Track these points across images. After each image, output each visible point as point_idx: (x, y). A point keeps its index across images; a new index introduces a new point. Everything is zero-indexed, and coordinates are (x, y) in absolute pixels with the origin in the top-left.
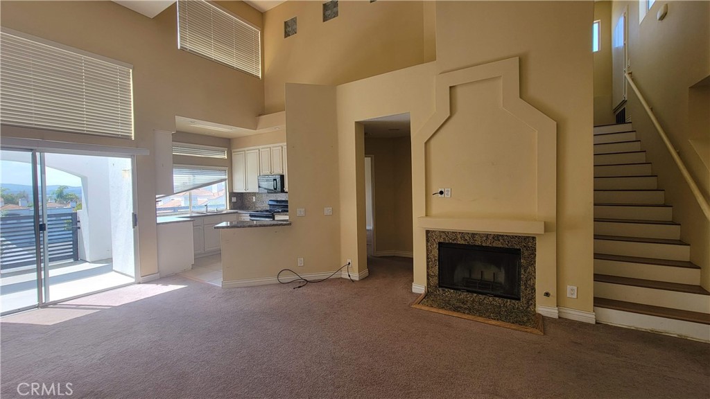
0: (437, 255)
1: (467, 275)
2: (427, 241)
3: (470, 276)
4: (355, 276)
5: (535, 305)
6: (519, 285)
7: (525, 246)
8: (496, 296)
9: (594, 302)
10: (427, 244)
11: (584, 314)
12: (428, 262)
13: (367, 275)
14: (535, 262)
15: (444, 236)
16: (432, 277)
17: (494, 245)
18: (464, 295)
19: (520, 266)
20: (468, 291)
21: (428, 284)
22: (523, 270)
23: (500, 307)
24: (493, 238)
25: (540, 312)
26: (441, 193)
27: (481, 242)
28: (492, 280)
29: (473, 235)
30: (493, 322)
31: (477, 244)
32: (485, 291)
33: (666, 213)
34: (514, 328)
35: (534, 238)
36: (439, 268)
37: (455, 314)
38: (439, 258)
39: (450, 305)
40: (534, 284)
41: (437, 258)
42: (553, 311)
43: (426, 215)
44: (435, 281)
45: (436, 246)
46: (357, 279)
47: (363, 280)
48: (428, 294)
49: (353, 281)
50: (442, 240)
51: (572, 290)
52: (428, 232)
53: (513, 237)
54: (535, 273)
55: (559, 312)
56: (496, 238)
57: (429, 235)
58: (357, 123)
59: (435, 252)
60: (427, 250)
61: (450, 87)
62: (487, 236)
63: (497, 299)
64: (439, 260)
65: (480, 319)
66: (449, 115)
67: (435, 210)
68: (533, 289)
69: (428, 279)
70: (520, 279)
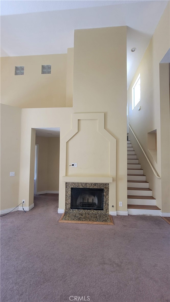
0: (70, 194)
1: (82, 201)
2: (66, 187)
3: (83, 201)
4: (27, 208)
5: (109, 211)
6: (103, 204)
7: (105, 188)
8: (94, 210)
9: (128, 207)
10: (66, 189)
11: (124, 212)
12: (66, 197)
13: (34, 206)
14: (109, 194)
15: (73, 185)
16: (68, 204)
17: (94, 188)
18: (82, 211)
19: (103, 196)
20: (83, 209)
21: (66, 208)
22: (104, 197)
23: (96, 214)
24: (94, 185)
25: (110, 214)
26: (73, 165)
27: (89, 187)
28: (92, 202)
29: (86, 184)
30: (95, 223)
31: (87, 188)
32: (90, 208)
33: (141, 172)
34: (103, 224)
35: (108, 184)
36: (71, 200)
37: (80, 222)
38: (71, 195)
39: (76, 217)
40: (108, 203)
41: (70, 195)
42: (115, 213)
43: (66, 176)
44: (69, 206)
45: (70, 189)
46: (28, 210)
47: (31, 210)
48: (66, 213)
49: (25, 212)
50: (73, 187)
51: (121, 203)
52: (66, 183)
53: (101, 184)
54: (109, 198)
55: (117, 213)
56: (95, 185)
57: (67, 184)
58: (32, 129)
59: (70, 193)
60: (66, 192)
61: (78, 120)
62: (91, 184)
63: (95, 211)
64: (71, 196)
65: (90, 222)
66: (77, 131)
67: (70, 173)
68: (108, 205)
69: (66, 206)
70: (103, 201)
